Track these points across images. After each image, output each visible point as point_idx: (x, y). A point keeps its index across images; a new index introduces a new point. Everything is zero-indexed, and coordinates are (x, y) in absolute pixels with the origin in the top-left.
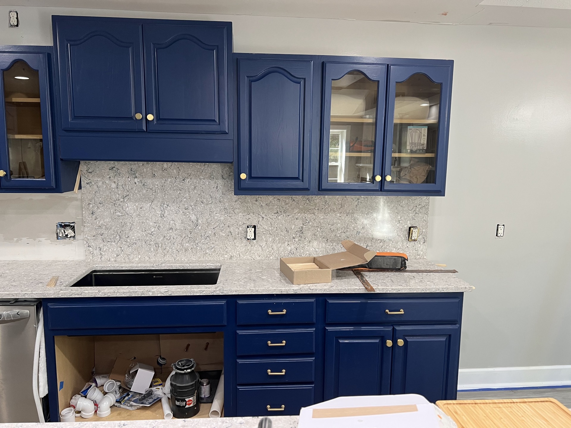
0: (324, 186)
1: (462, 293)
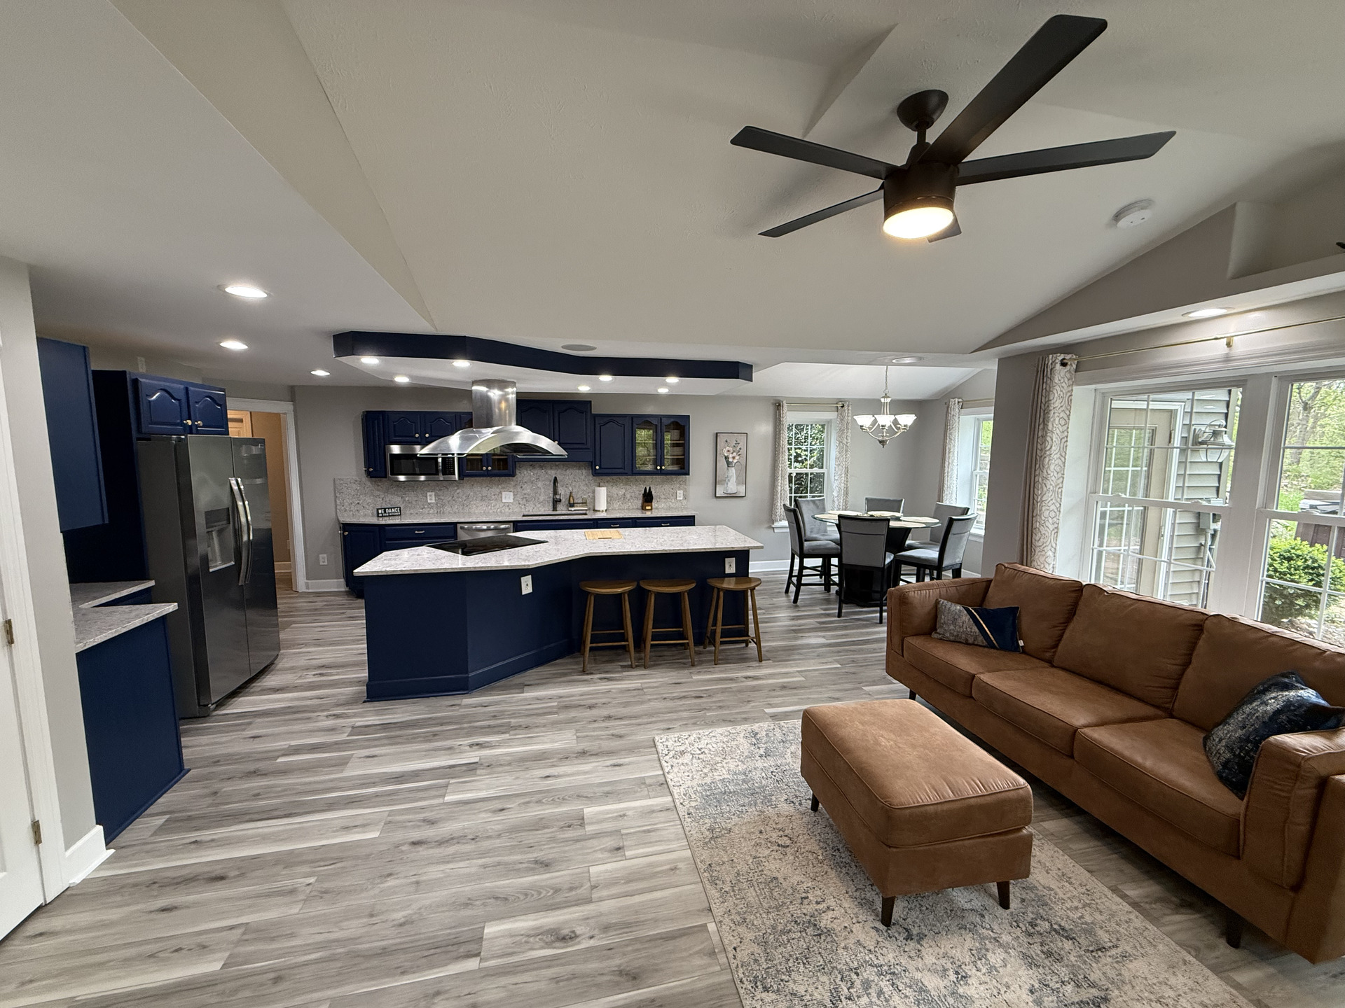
0: (634, 472)
1: (694, 516)
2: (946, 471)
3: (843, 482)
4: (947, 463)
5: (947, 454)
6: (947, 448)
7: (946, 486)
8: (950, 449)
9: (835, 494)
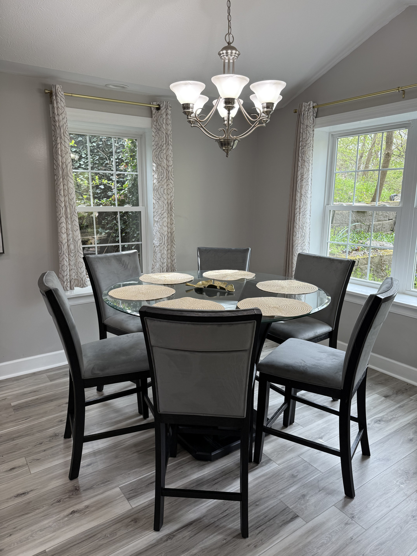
2: (297, 206)
3: (165, 224)
4: (298, 195)
5: (299, 182)
6: (299, 173)
7: (297, 227)
8: (302, 176)
9: (156, 242)
